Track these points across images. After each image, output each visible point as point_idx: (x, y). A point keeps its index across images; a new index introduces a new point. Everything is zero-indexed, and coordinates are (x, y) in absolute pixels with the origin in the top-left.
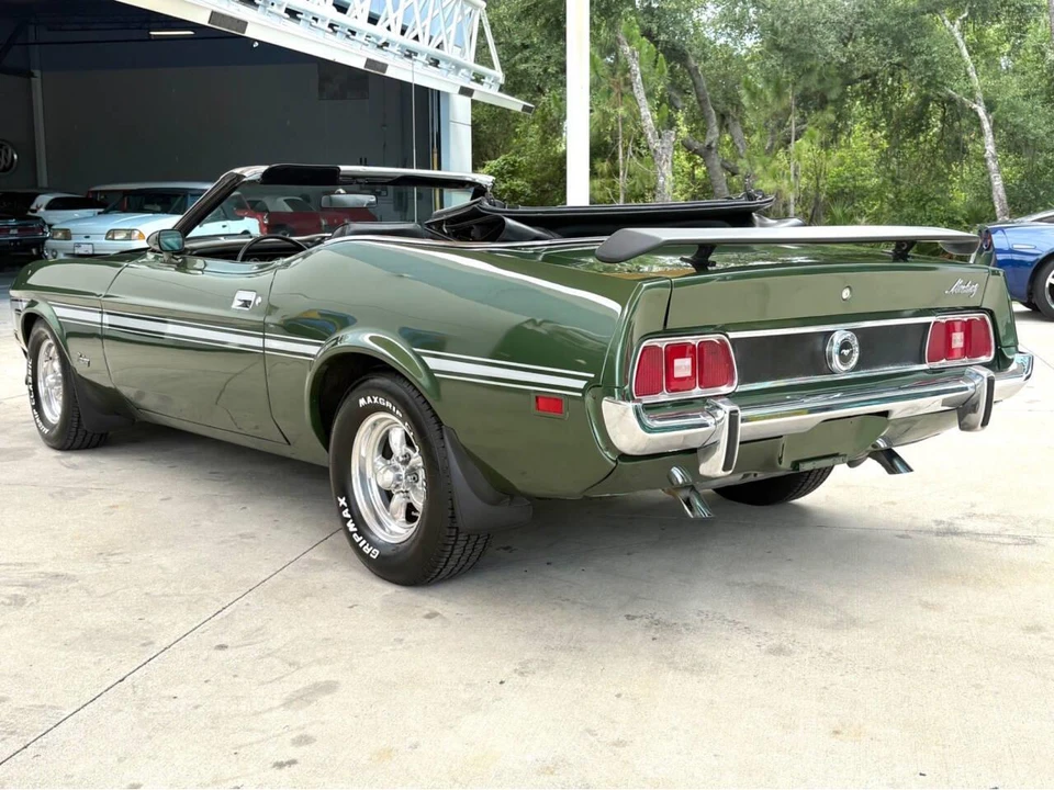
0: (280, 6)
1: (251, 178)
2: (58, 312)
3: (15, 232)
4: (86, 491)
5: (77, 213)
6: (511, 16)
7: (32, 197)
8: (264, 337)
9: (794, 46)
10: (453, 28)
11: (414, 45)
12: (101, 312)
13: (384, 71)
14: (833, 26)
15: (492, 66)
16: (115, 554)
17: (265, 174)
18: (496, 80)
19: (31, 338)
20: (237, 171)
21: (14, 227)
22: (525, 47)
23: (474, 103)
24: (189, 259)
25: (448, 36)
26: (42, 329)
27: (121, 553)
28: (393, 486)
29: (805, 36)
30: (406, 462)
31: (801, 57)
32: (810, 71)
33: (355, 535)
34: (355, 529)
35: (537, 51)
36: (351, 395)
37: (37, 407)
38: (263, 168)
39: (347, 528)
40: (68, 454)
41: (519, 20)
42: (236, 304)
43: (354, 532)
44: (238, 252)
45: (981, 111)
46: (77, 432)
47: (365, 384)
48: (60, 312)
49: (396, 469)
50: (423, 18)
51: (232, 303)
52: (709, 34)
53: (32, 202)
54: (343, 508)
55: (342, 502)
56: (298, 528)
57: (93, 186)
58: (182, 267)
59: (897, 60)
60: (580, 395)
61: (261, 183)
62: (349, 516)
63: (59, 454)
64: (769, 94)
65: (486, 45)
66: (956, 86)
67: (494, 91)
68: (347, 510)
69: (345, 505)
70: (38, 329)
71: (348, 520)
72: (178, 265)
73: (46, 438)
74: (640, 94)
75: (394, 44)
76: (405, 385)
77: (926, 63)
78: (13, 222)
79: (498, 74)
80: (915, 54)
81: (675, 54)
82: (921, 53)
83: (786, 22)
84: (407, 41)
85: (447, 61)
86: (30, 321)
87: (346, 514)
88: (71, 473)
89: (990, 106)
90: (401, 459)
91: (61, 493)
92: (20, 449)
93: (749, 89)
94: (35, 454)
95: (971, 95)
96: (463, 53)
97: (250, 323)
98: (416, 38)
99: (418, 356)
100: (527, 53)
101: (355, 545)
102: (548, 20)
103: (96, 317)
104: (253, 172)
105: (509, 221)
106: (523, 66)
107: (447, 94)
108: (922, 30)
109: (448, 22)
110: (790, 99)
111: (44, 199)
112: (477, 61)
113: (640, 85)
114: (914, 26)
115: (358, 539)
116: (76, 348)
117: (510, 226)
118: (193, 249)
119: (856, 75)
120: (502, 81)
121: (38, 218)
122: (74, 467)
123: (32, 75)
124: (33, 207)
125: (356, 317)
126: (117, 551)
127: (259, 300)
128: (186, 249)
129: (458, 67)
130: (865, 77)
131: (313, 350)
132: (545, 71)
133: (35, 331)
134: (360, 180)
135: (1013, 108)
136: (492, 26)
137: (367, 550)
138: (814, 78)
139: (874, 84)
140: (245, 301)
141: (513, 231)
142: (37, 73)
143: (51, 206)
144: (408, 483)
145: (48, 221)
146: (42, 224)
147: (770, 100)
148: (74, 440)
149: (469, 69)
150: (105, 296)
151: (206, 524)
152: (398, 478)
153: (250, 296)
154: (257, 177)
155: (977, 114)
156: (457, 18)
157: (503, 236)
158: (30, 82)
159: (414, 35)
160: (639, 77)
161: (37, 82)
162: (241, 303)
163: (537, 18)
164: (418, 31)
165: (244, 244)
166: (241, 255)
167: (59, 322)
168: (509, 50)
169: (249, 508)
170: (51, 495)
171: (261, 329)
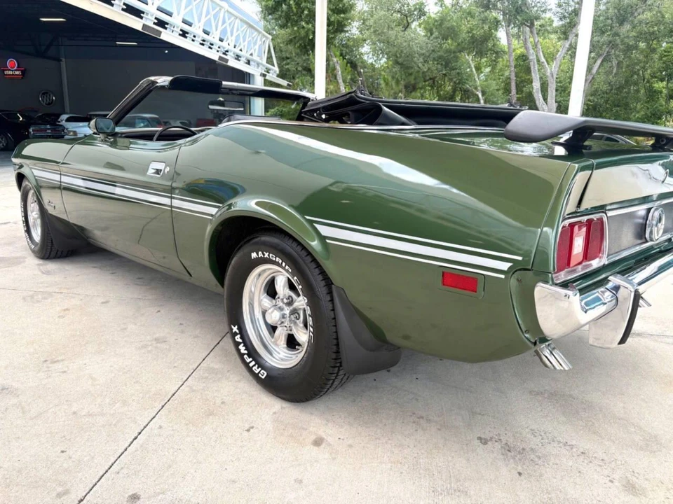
0: (178, 27)
1: (162, 84)
2: (35, 172)
3: (50, 131)
4: (50, 294)
5: (81, 124)
6: (284, 42)
7: (59, 116)
8: (171, 198)
9: (405, 63)
10: (257, 47)
11: (240, 53)
12: (61, 174)
13: (227, 62)
14: (420, 55)
15: (273, 65)
16: (58, 361)
17: (172, 82)
18: (275, 72)
19: (22, 188)
20: (152, 78)
21: (49, 129)
22: (287, 58)
23: (265, 80)
24: (119, 139)
25: (255, 50)
26: (27, 183)
27: (62, 360)
28: (279, 323)
29: (410, 58)
30: (290, 303)
31: (408, 68)
32: (411, 74)
33: (246, 356)
34: (246, 352)
35: (293, 60)
36: (243, 247)
37: (28, 231)
38: (170, 78)
39: (239, 351)
40: (47, 262)
41: (287, 44)
42: (151, 171)
43: (245, 354)
44: (154, 136)
45: (480, 96)
46: (51, 249)
47: (256, 240)
48: (36, 173)
49: (281, 309)
50: (244, 41)
51: (147, 171)
52: (365, 57)
53: (59, 117)
54: (236, 334)
55: (235, 329)
56: (197, 332)
57: (91, 111)
58: (114, 145)
59: (444, 72)
60: (503, 276)
61: (169, 89)
62: (240, 341)
63: (41, 262)
64: (393, 83)
65: (271, 57)
66: (471, 84)
67: (275, 76)
68: (239, 336)
69: (238, 331)
70: (25, 183)
71: (240, 343)
72: (111, 143)
73: (33, 251)
74: (340, 81)
75: (231, 51)
76: (294, 245)
77: (458, 73)
78: (48, 127)
79: (276, 69)
80: (454, 70)
81: (353, 65)
82: (456, 69)
83: (402, 52)
84: (237, 50)
85: (254, 61)
86: (20, 178)
87: (238, 338)
88: (45, 278)
89: (483, 93)
90: (285, 301)
91: (32, 297)
92: (17, 258)
93: (385, 81)
94: (24, 262)
95: (476, 88)
96: (261, 59)
97: (162, 187)
98: (241, 50)
99: (311, 222)
100: (288, 61)
101: (246, 365)
102: (301, 45)
103: (57, 177)
104: (164, 80)
105: (386, 109)
106: (287, 67)
107: (253, 75)
108: (457, 59)
109: (255, 44)
110: (401, 87)
111: (65, 117)
112: (267, 62)
113: (341, 76)
114: (454, 57)
115: (249, 360)
116: (47, 196)
117: (386, 113)
118: (122, 133)
119: (428, 78)
120: (278, 72)
121: (61, 125)
122: (48, 273)
123: (61, 60)
124: (59, 120)
125: (245, 187)
126: (59, 358)
127: (168, 169)
128: (117, 133)
129: (258, 64)
130: (431, 79)
131: (213, 211)
132: (296, 69)
133: (24, 185)
134: (234, 92)
135: (492, 94)
136: (274, 48)
137: (256, 370)
138: (413, 77)
139: (434, 82)
140: (157, 170)
141: (386, 116)
142: (64, 60)
143: (68, 120)
144: (290, 321)
145: (66, 127)
146: (64, 128)
147: (394, 86)
148: (50, 254)
149: (264, 66)
150: (63, 163)
151: (131, 327)
152: (283, 316)
153: (161, 166)
154: (166, 83)
155: (478, 96)
156: (259, 43)
157: (379, 120)
158: (60, 64)
159: (239, 48)
160: (340, 72)
161: (63, 64)
162: (154, 171)
163: (295, 44)
164: (242, 47)
165: (157, 131)
166: (155, 138)
167: (36, 180)
168: (281, 59)
169: (162, 311)
170: (24, 299)
171: (170, 191)
